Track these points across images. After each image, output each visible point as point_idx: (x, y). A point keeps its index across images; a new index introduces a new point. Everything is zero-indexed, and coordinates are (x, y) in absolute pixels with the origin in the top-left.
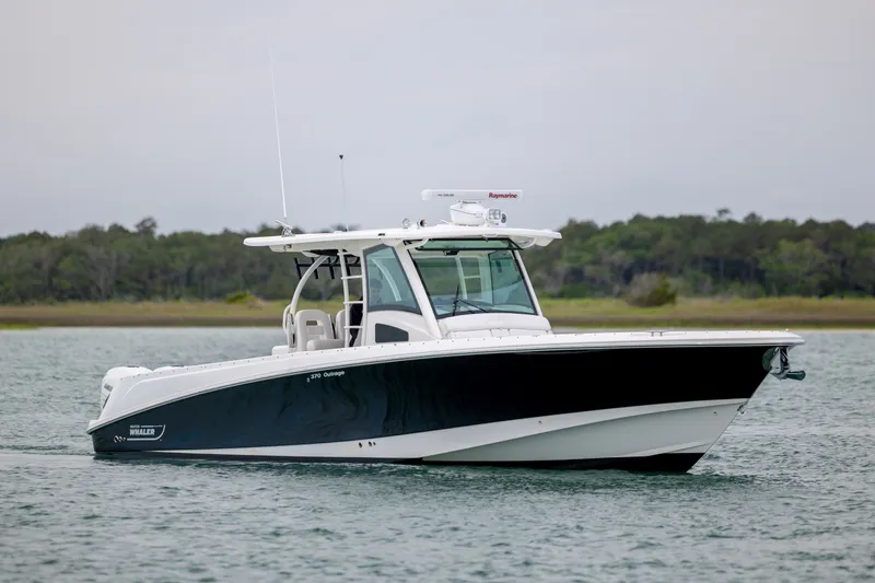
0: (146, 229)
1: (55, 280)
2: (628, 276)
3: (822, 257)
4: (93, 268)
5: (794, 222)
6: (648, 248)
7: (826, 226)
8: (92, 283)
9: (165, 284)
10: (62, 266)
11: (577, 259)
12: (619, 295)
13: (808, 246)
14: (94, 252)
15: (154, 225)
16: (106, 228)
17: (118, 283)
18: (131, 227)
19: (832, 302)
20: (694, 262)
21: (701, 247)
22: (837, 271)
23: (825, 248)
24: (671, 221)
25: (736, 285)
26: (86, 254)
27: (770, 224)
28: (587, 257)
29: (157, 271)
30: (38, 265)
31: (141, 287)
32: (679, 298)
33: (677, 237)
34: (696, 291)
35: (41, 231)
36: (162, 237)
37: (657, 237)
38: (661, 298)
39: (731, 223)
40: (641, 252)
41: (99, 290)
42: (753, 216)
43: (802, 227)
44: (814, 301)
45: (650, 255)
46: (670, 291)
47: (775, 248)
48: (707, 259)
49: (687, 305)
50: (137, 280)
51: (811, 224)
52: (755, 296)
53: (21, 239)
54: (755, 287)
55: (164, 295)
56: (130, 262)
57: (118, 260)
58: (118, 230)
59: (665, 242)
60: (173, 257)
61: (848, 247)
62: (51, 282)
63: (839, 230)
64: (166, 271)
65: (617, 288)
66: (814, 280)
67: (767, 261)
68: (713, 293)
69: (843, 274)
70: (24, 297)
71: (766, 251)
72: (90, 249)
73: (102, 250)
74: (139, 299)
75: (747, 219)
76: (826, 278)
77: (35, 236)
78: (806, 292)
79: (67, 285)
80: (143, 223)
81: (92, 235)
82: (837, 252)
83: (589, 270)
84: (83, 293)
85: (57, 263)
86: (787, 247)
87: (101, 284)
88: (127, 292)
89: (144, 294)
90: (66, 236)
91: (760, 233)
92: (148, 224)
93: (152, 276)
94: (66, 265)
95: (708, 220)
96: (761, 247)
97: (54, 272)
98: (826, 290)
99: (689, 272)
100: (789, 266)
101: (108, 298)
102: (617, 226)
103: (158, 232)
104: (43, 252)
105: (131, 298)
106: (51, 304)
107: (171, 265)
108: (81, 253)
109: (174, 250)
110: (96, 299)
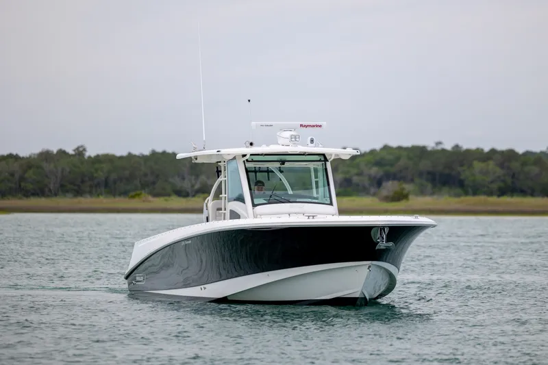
0: (80, 152)
1: (23, 184)
2: (379, 183)
3: (499, 171)
4: (47, 176)
5: (482, 150)
6: (392, 165)
7: (502, 153)
8: (46, 186)
9: (91, 186)
10: (27, 175)
11: (348, 172)
12: (374, 195)
13: (491, 165)
14: (48, 167)
15: (85, 150)
16: (55, 152)
17: (62, 186)
18: (70, 151)
19: (506, 199)
20: (421, 174)
21: (425, 165)
22: (509, 180)
23: (502, 166)
24: (407, 149)
25: (446, 189)
26: (42, 168)
27: (468, 151)
28: (354, 171)
29: (87, 179)
30: (12, 175)
31: (76, 188)
32: (411, 197)
33: (410, 158)
34: (422, 192)
35: (14, 153)
36: (90, 157)
37: (398, 159)
38: (400, 196)
39: (444, 150)
40: (388, 168)
41: (50, 190)
42: (457, 146)
43: (488, 153)
44: (494, 199)
45: (392, 170)
46: (405, 192)
47: (470, 166)
48: (429, 173)
49: (417, 201)
50: (74, 185)
51: (493, 151)
52: (458, 195)
53: (2, 159)
54: (459, 190)
55: (91, 193)
56: (70, 172)
57: (62, 172)
58: (62, 153)
59: (403, 162)
60: (96, 170)
61: (515, 165)
62: (20, 186)
63: (510, 155)
64: (92, 178)
65: (373, 190)
66: (495, 186)
67: (465, 174)
68: (432, 194)
69: (513, 182)
70: (3, 194)
71: (465, 168)
72: (45, 165)
73: (52, 165)
74: (75, 196)
75: (453, 148)
76: (502, 185)
77: (10, 156)
78: (490, 194)
79: (30, 187)
80: (78, 148)
81: (46, 156)
82: (509, 168)
83: (355, 179)
84: (40, 192)
85: (25, 172)
86: (478, 165)
87: (52, 186)
88: (67, 191)
89: (78, 193)
90: (30, 157)
91: (461, 157)
92: (81, 149)
93: (83, 182)
94: (30, 174)
95: (429, 149)
96: (462, 165)
97: (22, 179)
98: (502, 192)
99: (417, 180)
100: (479, 177)
101: (56, 195)
102: (373, 152)
103: (87, 154)
104: (15, 167)
105: (70, 195)
106: (20, 198)
107: (95, 175)
108: (39, 167)
109: (97, 166)
110: (48, 196)
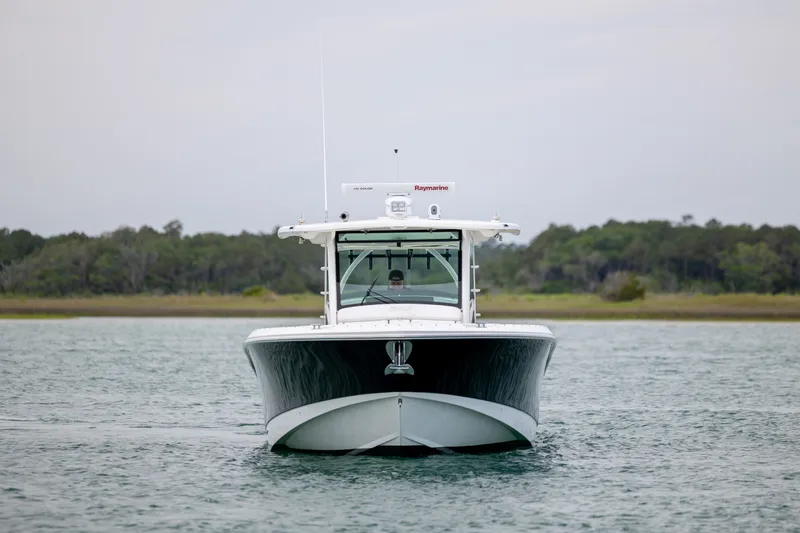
0: (173, 230)
1: (92, 276)
2: (602, 275)
3: (774, 258)
4: (126, 265)
5: (750, 227)
6: (620, 249)
7: (779, 231)
8: (125, 278)
9: (189, 279)
10: (98, 263)
11: (557, 259)
12: (595, 291)
13: (763, 248)
14: (126, 251)
15: (180, 227)
16: (137, 229)
17: (148, 278)
18: (160, 228)
19: (784, 298)
20: (661, 262)
21: (667, 248)
22: (788, 270)
23: (778, 250)
24: (641, 225)
25: (697, 283)
26: (119, 253)
27: (729, 228)
28: (566, 257)
29: (182, 268)
30: (77, 263)
31: (168, 281)
32: (647, 294)
33: (647, 240)
34: (664, 288)
35: (80, 232)
36: (187, 237)
37: (629, 239)
38: (631, 294)
39: (694, 228)
40: (614, 253)
41: (130, 284)
42: (713, 221)
43: (758, 231)
44: (768, 297)
45: (621, 255)
46: (640, 287)
47: (733, 250)
48: (673, 260)
49: (656, 300)
50: (165, 276)
51: (766, 229)
52: (715, 292)
53: (62, 239)
54: (716, 285)
55: (189, 289)
56: (159, 260)
57: (148, 258)
58: (147, 231)
59: (635, 244)
60: (197, 256)
61: (798, 250)
62: (88, 278)
63: (790, 234)
64: (190, 267)
65: (592, 285)
66: (768, 279)
67: (726, 262)
68: (679, 290)
71: (725, 253)
72: (123, 249)
73: (133, 250)
74: (167, 293)
75: (708, 224)
76: (778, 277)
77: (74, 236)
78: (762, 290)
79: (102, 279)
80: (170, 225)
81: (124, 235)
82: (788, 253)
83: (568, 269)
84: (117, 287)
85: (96, 257)
86: (744, 249)
87: (133, 280)
88: (156, 286)
89: (171, 288)
91: (719, 236)
92: (175, 226)
93: (178, 272)
94: (102, 262)
95: (674, 225)
96: (720, 249)
97: (90, 268)
98: (779, 287)
99: (657, 271)
100: (746, 267)
101: (139, 291)
102: (592, 230)
103: (183, 233)
104: (82, 251)
106: (87, 296)
107: (195, 263)
108: (115, 252)
109: (197, 250)
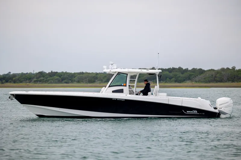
0: (234, 68)
1: (216, 78)
4: (223, 76)
8: (223, 79)
9: (237, 79)
10: (217, 76)
15: (235, 68)
16: (226, 68)
17: (228, 79)
18: (230, 68)
26: (222, 73)
30: (212, 75)
31: (232, 80)
35: (213, 69)
36: (237, 70)
41: (224, 80)
50: (232, 79)
53: (209, 70)
55: (237, 81)
56: (230, 75)
57: (228, 74)
58: (228, 69)
64: (237, 77)
70: (209, 82)
72: (223, 72)
73: (225, 73)
74: (232, 82)
77: (212, 70)
79: (218, 79)
80: (233, 67)
81: (223, 69)
84: (221, 81)
85: (216, 75)
87: (225, 79)
88: (230, 81)
89: (233, 81)
90: (218, 70)
93: (234, 78)
94: (218, 75)
97: (215, 77)
101: (226, 82)
103: (236, 69)
104: (213, 73)
105: (231, 82)
106: (215, 83)
107: (239, 75)
108: (221, 73)
109: (239, 73)
110: (223, 82)
